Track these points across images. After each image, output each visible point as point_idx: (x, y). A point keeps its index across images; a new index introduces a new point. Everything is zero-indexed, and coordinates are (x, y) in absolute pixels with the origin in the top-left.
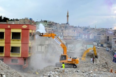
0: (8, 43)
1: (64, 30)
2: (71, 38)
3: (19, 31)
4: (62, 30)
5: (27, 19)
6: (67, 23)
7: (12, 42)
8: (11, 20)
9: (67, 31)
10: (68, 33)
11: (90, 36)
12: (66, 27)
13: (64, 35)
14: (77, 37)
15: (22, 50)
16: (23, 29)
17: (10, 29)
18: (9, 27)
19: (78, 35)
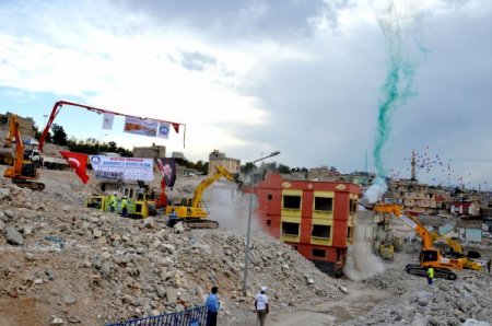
0: (307, 217)
1: (406, 194)
2: (423, 211)
3: (330, 195)
4: (402, 193)
5: (325, 169)
6: (413, 179)
7: (314, 215)
8: (293, 170)
9: (413, 195)
10: (416, 200)
11: (470, 208)
12: (410, 188)
13: (407, 204)
14: (438, 209)
15: (334, 233)
16: (337, 192)
17: (312, 191)
18: (310, 186)
19: (440, 205)
